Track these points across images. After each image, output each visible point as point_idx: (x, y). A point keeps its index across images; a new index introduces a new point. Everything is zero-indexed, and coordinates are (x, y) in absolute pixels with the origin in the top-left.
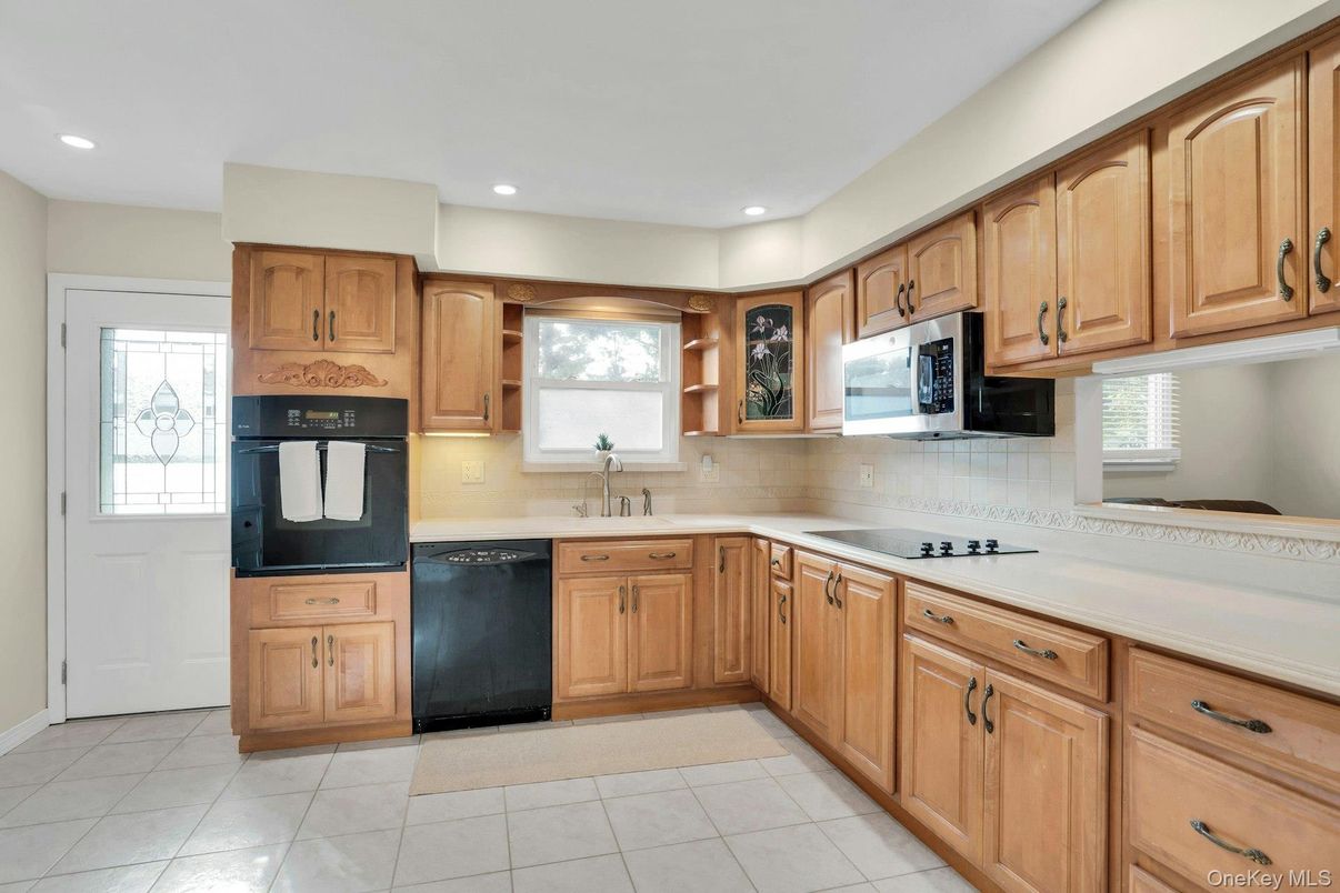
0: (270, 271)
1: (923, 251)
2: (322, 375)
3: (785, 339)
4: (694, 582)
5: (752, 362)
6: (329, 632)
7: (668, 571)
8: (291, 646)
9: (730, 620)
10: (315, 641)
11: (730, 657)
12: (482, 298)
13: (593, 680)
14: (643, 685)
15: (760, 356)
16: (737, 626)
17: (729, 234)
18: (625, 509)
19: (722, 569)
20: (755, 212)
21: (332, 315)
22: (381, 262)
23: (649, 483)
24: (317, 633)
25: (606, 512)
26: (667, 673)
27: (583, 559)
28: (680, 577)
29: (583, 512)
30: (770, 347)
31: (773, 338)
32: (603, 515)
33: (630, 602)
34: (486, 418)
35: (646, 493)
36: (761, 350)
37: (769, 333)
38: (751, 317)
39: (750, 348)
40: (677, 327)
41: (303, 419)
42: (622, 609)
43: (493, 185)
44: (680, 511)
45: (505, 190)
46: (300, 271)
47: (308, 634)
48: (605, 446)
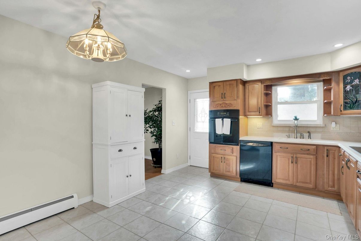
0: (214, 87)
2: (223, 106)
3: (358, 83)
5: (345, 92)
6: (224, 156)
8: (218, 158)
9: (331, 172)
10: (222, 157)
11: (331, 183)
12: (258, 85)
13: (283, 179)
14: (298, 184)
15: (348, 90)
16: (334, 174)
17: (334, 53)
18: (302, 137)
19: (327, 156)
20: (338, 45)
21: (225, 93)
22: (233, 81)
23: (310, 130)
24: (222, 156)
26: (307, 183)
27: (280, 148)
28: (312, 157)
29: (289, 137)
30: (352, 86)
31: (353, 83)
32: (295, 138)
33: (295, 161)
34: (260, 113)
35: (309, 132)
36: (348, 88)
37: (352, 81)
38: (345, 77)
39: (345, 87)
40: (322, 83)
41: (220, 114)
42: (292, 162)
43: (256, 60)
44: (322, 139)
45: (259, 60)
46: (219, 86)
47: (220, 156)
48: (296, 119)
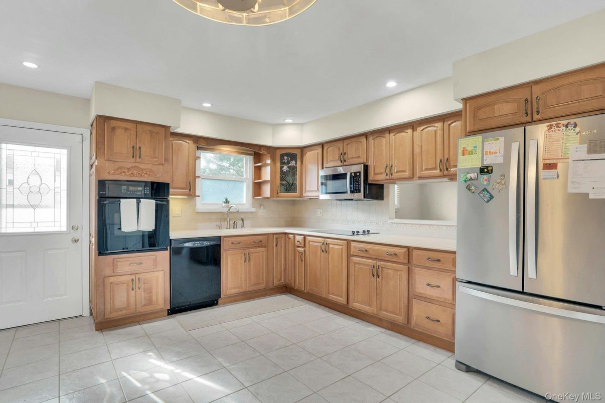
0: (114, 129)
1: (349, 143)
2: (135, 172)
3: (294, 165)
4: (268, 251)
5: (282, 173)
6: (138, 276)
7: (259, 247)
8: (122, 283)
9: (279, 264)
10: (132, 280)
11: (279, 277)
12: (188, 143)
13: (234, 288)
14: (251, 289)
15: (285, 171)
16: (281, 265)
17: (276, 126)
18: (235, 226)
19: (276, 246)
20: (289, 121)
21: (140, 148)
22: (159, 128)
23: (243, 216)
24: (133, 277)
25: (228, 227)
26: (259, 284)
27: (232, 243)
28: (263, 249)
29: (220, 227)
30: (289, 167)
31: (290, 164)
32: (227, 228)
33: (247, 259)
34: (190, 190)
35: (243, 220)
36: (285, 168)
37: (288, 163)
38: (282, 156)
39: (281, 167)
40: (252, 157)
41: (128, 190)
42: (245, 261)
43: (202, 103)
44: (253, 226)
45: (207, 105)
46: (126, 129)
47: (130, 278)
48: (227, 202)
